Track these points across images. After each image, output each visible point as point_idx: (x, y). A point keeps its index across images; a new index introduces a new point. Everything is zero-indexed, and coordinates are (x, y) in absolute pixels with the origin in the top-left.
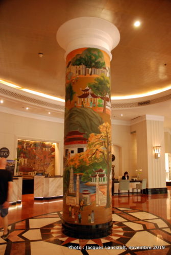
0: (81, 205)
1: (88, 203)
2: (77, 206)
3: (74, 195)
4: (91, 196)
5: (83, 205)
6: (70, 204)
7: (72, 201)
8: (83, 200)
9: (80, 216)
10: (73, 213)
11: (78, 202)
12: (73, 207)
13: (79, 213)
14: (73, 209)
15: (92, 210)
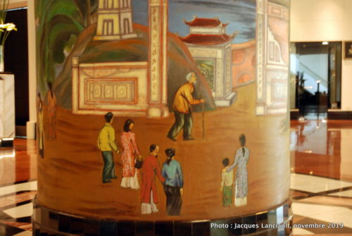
0: (182, 106)
1: (220, 95)
2: (155, 113)
3: (133, 52)
4: (236, 54)
5: (193, 109)
6: (102, 109)
7: (123, 91)
8: (191, 77)
9: (172, 170)
10: (129, 161)
11: (158, 92)
12: (125, 124)
13: (170, 153)
14: (128, 138)
15: (237, 136)
